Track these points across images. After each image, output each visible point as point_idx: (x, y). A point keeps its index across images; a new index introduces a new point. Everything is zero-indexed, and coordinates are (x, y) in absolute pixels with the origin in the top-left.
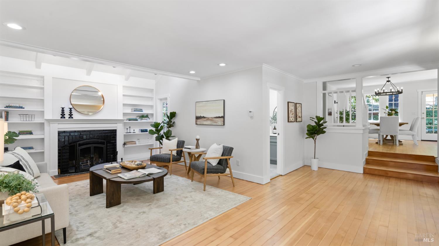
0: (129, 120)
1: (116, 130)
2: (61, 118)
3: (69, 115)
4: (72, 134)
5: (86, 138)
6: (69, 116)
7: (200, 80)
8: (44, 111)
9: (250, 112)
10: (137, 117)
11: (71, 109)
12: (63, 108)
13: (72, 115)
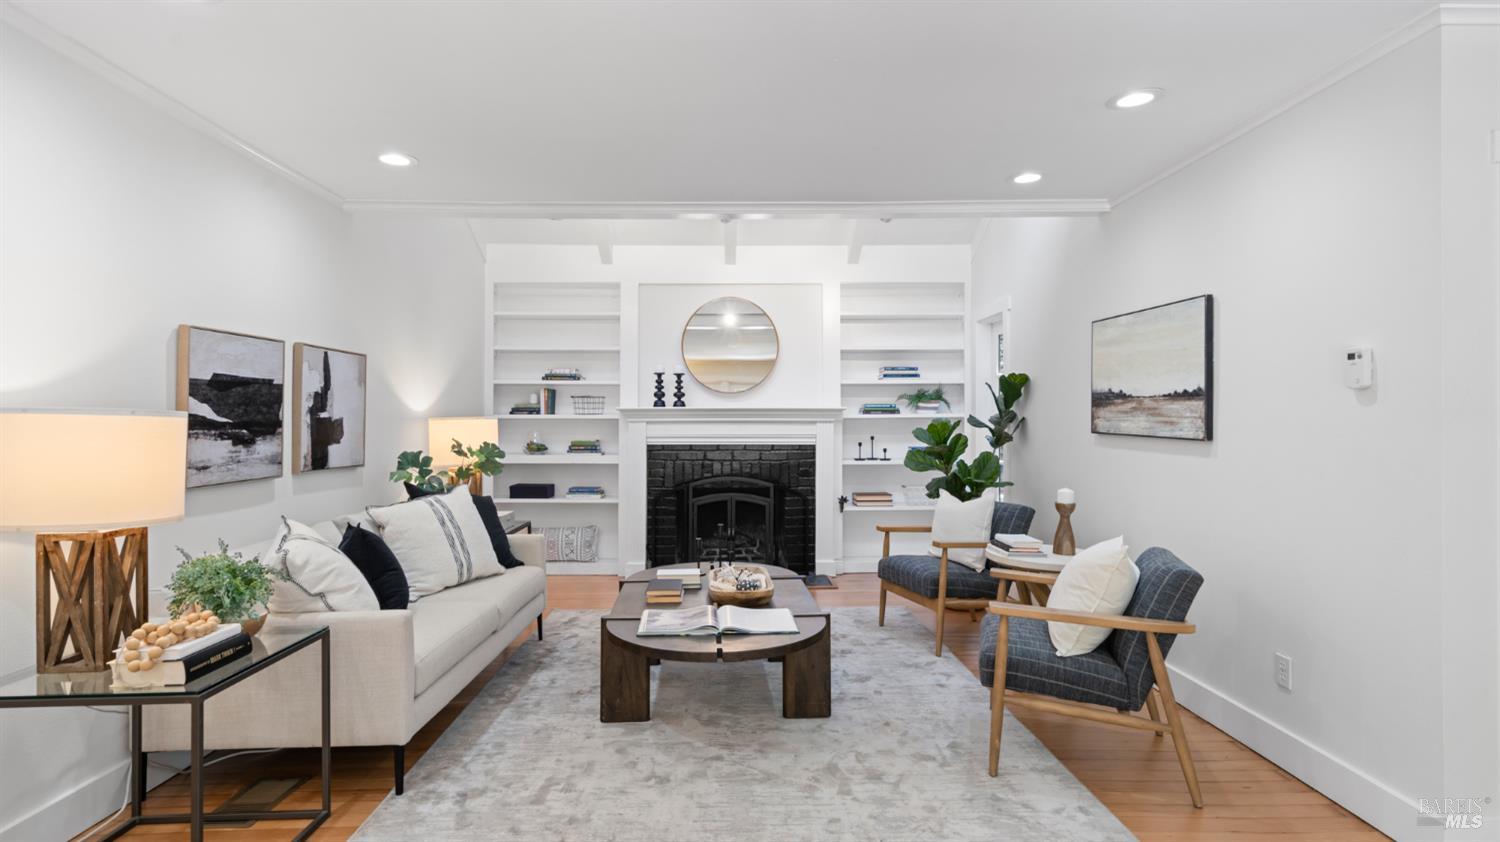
0: (866, 411)
1: (813, 448)
2: (656, 404)
3: (675, 395)
4: (683, 455)
5: (719, 472)
6: (676, 399)
7: (1107, 207)
8: (618, 386)
9: (1351, 357)
10: (901, 397)
11: (679, 376)
12: (659, 375)
13: (683, 395)
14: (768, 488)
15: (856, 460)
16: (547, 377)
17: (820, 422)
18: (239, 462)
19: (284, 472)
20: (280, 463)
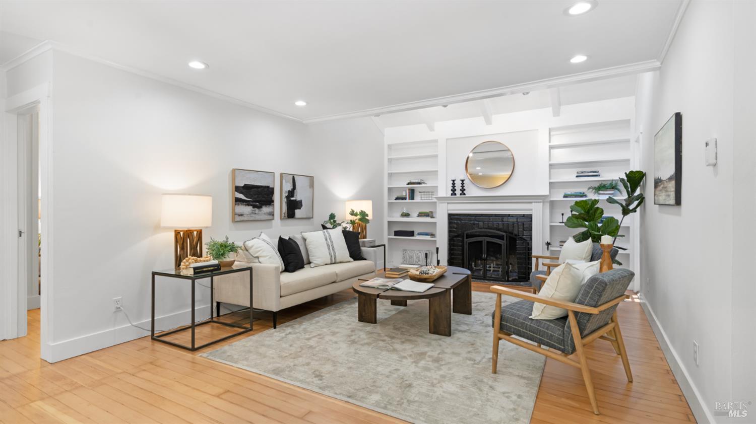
1: (532, 215)
2: (452, 195)
8: (438, 187)
9: (707, 145)
11: (463, 181)
12: (454, 181)
13: (465, 190)
14: (503, 236)
15: (560, 223)
16: (408, 184)
17: (535, 202)
18: (255, 214)
19: (275, 218)
20: (273, 215)
